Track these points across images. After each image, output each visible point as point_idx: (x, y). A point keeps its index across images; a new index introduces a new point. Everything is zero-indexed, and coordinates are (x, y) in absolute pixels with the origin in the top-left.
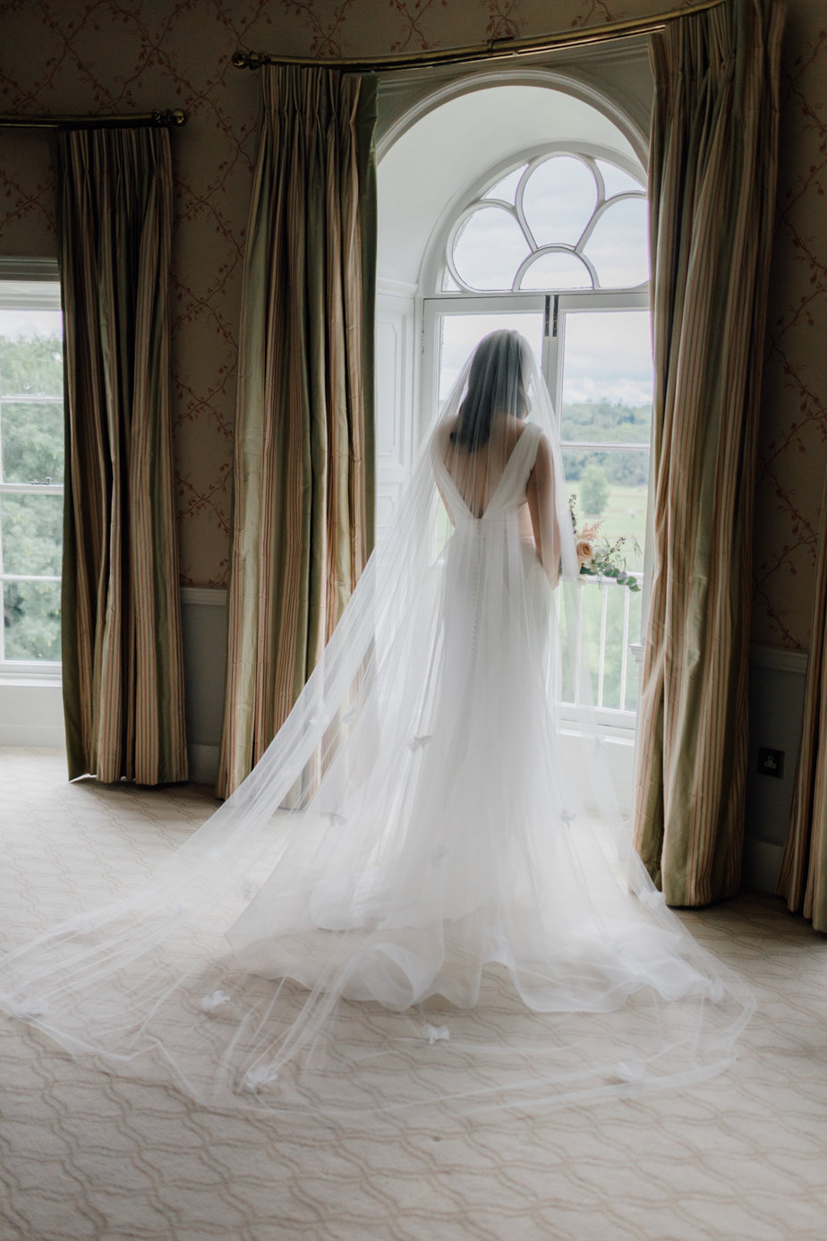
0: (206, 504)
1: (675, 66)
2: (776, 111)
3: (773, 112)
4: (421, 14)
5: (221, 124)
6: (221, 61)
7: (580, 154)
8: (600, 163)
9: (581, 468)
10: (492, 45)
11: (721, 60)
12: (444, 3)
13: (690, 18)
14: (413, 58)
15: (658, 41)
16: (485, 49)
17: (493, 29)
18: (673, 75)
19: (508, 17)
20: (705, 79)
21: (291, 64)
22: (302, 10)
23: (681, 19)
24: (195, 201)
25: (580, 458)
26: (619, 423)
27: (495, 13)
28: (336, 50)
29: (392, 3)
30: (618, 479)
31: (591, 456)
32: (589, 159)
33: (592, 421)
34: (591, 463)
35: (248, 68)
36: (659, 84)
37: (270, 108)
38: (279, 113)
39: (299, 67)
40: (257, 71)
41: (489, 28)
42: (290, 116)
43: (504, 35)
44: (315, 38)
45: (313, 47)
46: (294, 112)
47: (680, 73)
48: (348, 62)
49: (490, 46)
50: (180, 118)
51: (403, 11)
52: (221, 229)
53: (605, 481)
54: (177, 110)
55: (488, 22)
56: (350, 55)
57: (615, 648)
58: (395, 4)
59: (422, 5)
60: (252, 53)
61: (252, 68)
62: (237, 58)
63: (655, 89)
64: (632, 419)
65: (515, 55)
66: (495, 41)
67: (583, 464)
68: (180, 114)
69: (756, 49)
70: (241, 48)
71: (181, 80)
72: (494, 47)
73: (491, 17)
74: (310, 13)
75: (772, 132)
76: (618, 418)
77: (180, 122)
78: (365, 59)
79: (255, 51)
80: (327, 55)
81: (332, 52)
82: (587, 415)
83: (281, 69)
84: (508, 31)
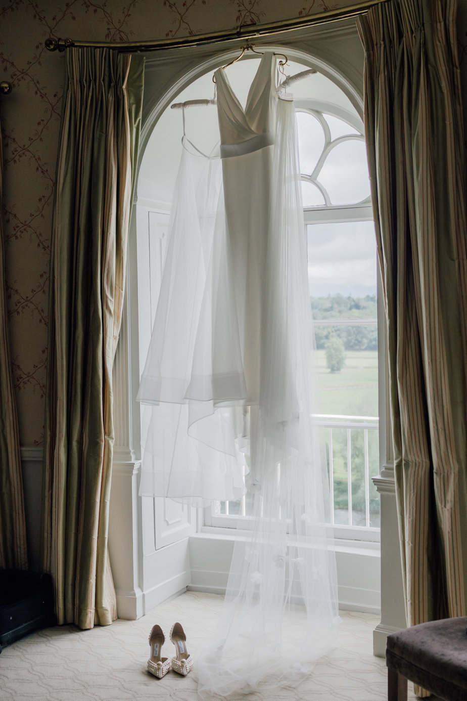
0: (31, 380)
1: (378, 38)
2: (457, 68)
3: (455, 68)
4: (187, 10)
5: (38, 92)
6: (37, 47)
7: (311, 109)
8: (325, 116)
9: (326, 340)
10: (240, 29)
11: (412, 32)
12: (204, 2)
13: (386, 4)
14: (181, 40)
15: (365, 21)
16: (235, 32)
17: (241, 19)
18: (377, 44)
19: (251, 11)
20: (401, 46)
21: (87, 47)
22: (98, 10)
23: (380, 4)
24: (19, 149)
25: (325, 333)
26: (350, 309)
27: (242, 8)
28: (125, 37)
29: (165, 3)
30: (350, 346)
31: (332, 332)
32: (318, 113)
33: (331, 309)
34: (332, 336)
35: (57, 50)
36: (368, 50)
37: (73, 79)
38: (80, 82)
39: (93, 49)
40: (63, 53)
41: (238, 18)
42: (88, 84)
43: (249, 23)
44: (108, 29)
45: (107, 36)
46: (90, 81)
47: (382, 43)
48: (133, 45)
49: (238, 30)
50: (6, 88)
51: (174, 9)
52: (40, 169)
53: (343, 348)
54: (4, 82)
55: (238, 14)
56: (134, 39)
57: (357, 460)
58: (167, 4)
59: (188, 4)
60: (60, 39)
61: (60, 51)
62: (48, 43)
63: (365, 54)
64: (357, 307)
65: (258, 36)
66: (241, 27)
67: (327, 337)
68: (6, 85)
69: (438, 24)
70: (52, 37)
71: (7, 61)
72: (242, 31)
73: (239, 11)
74: (104, 11)
75: (456, 83)
76: (349, 306)
77: (6, 90)
78: (146, 42)
79: (62, 39)
80: (118, 40)
81: (121, 39)
82: (328, 305)
83: (80, 50)
84: (251, 20)
